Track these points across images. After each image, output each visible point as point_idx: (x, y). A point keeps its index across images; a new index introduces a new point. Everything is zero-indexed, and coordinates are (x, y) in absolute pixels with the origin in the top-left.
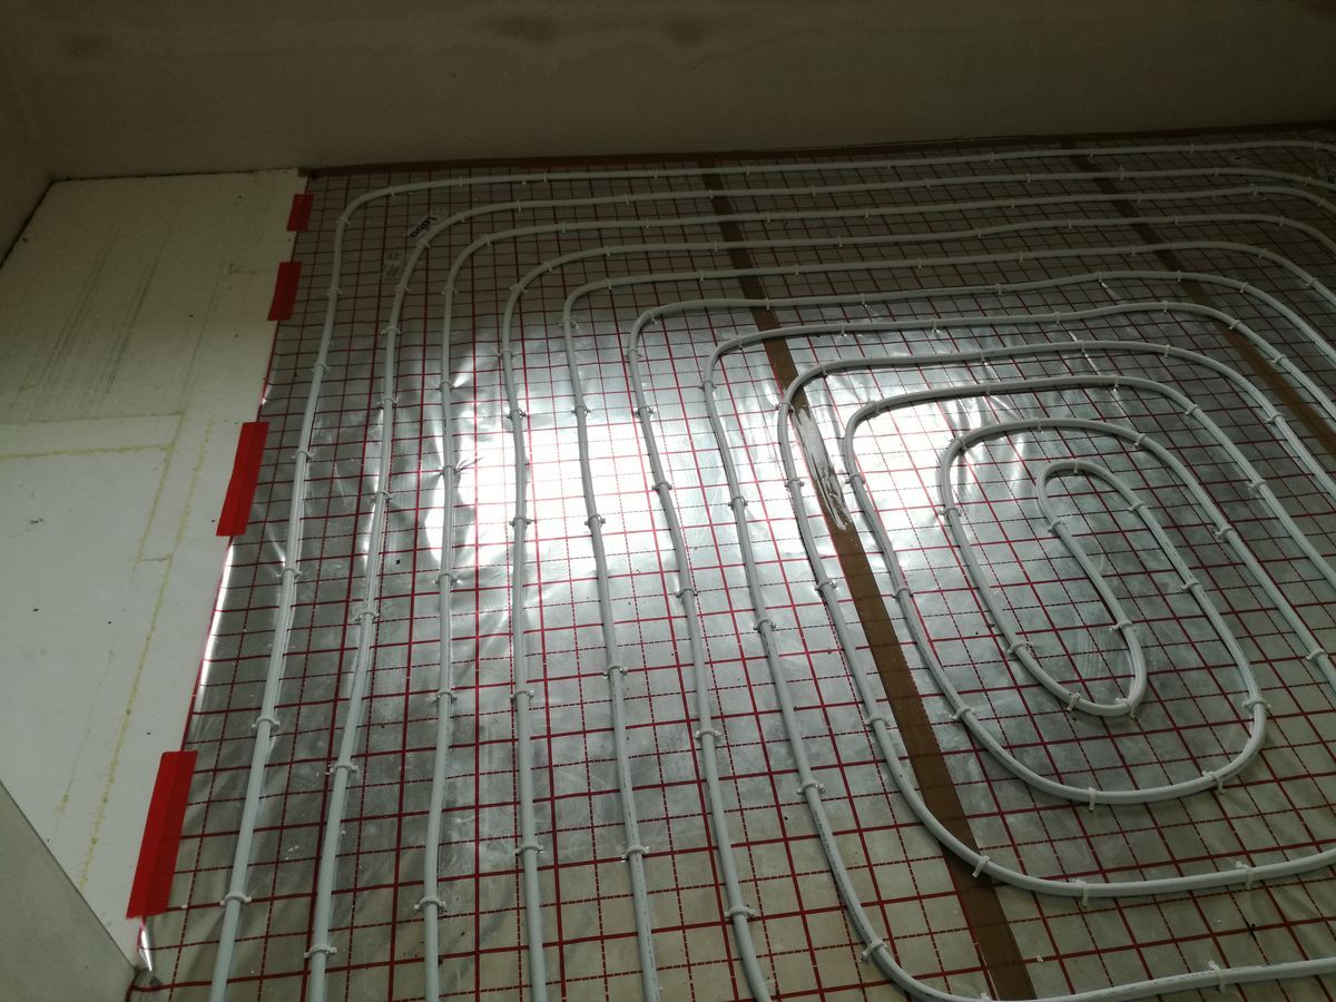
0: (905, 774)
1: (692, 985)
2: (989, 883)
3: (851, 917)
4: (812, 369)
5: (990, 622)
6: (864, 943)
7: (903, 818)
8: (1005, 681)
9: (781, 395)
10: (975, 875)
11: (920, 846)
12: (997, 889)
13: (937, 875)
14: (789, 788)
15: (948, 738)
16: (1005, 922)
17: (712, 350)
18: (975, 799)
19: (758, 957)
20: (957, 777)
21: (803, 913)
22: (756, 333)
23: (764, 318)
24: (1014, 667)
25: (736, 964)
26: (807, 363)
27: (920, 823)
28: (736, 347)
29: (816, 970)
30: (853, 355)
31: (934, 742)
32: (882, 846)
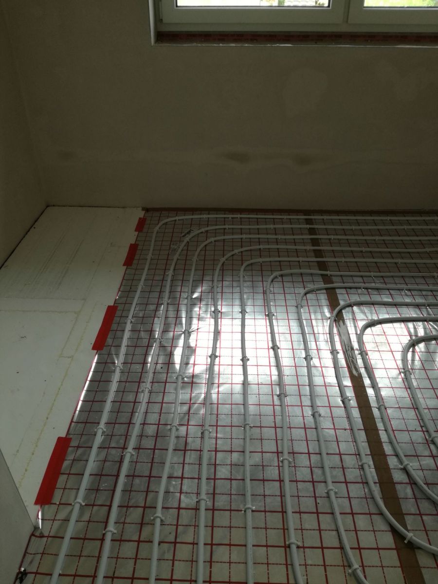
0: (376, 490)
1: (268, 573)
2: (412, 547)
3: (345, 553)
4: (347, 303)
5: (422, 424)
6: (350, 566)
7: (373, 510)
8: (427, 453)
9: (331, 312)
10: (406, 542)
11: (380, 525)
12: (416, 550)
13: (388, 540)
14: (321, 490)
15: (398, 477)
16: (419, 567)
17: (302, 291)
18: (408, 506)
19: (300, 565)
20: (401, 494)
21: (322, 548)
22: (322, 285)
23: (327, 279)
24: (432, 447)
25: (289, 567)
26: (344, 300)
27: (381, 514)
28: (313, 291)
29: (326, 575)
30: (366, 298)
31: (391, 477)
32: (362, 522)
